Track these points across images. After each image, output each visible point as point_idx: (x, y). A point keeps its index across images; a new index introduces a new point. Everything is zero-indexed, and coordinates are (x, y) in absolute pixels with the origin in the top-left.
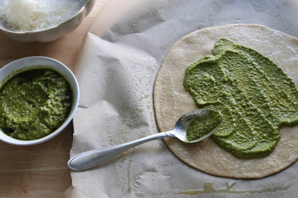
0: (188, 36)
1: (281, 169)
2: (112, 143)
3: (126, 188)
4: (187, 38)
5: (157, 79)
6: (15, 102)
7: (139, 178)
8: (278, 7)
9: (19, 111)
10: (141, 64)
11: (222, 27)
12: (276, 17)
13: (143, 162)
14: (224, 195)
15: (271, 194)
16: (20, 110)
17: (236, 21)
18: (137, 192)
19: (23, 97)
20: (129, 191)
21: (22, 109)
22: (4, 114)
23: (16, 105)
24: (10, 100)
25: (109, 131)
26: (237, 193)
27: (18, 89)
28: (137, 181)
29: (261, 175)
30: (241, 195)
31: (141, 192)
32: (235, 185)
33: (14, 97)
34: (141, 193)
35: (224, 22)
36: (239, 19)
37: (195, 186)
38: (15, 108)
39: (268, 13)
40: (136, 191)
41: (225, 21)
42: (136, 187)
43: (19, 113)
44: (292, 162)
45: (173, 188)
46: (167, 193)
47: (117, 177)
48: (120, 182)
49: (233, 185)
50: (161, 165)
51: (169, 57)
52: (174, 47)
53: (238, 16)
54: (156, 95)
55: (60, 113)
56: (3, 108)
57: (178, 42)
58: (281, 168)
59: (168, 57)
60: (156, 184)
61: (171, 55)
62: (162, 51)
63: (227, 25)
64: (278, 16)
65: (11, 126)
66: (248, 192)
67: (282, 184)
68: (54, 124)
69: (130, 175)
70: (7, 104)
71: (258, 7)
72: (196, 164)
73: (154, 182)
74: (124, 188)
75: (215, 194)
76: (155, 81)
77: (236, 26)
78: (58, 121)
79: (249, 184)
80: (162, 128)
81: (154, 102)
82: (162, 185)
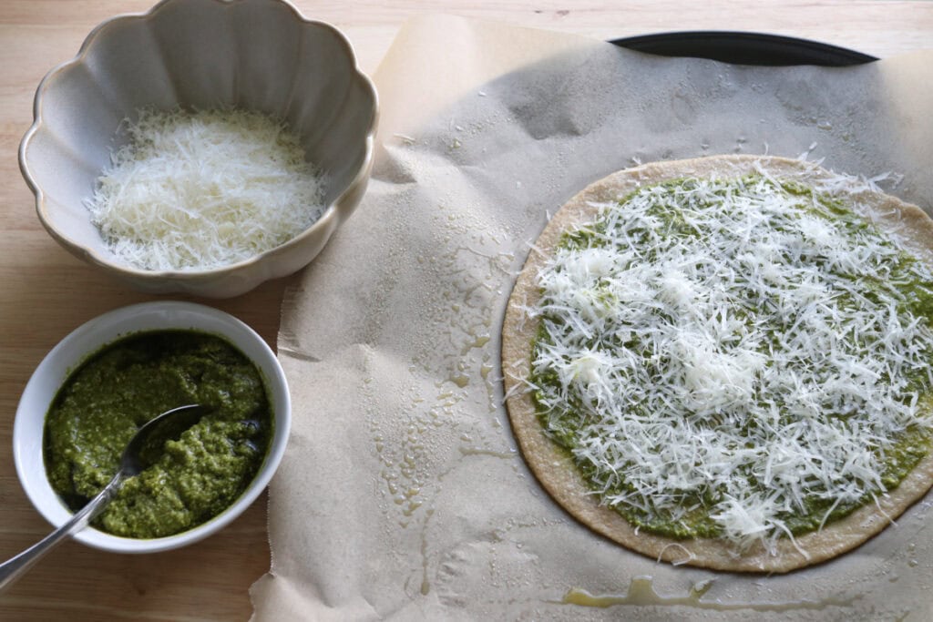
0: (602, 182)
1: (841, 551)
2: (382, 457)
3: (417, 582)
4: (601, 186)
5: (513, 294)
6: (102, 416)
7: (453, 557)
8: (852, 114)
9: (110, 445)
10: (471, 251)
11: (696, 160)
12: (846, 139)
13: (464, 516)
14: (682, 613)
15: (811, 615)
16: (114, 441)
17: (735, 147)
18: (446, 594)
19: (126, 404)
20: (424, 589)
21: (119, 439)
22: (68, 451)
23: (102, 426)
24: (90, 410)
25: (376, 425)
26: (718, 608)
27: (118, 380)
28: (446, 564)
29: (785, 563)
30: (727, 616)
31: (457, 592)
32: (712, 587)
33: (103, 402)
34: (456, 595)
35: (704, 148)
36: (744, 142)
37: (604, 584)
38: (100, 435)
39: (823, 128)
40: (443, 590)
41: (705, 146)
42: (444, 580)
43: (110, 449)
44: (872, 531)
45: (545, 588)
46: (528, 600)
47: (392, 553)
48: (399, 565)
49: (707, 587)
50: (513, 524)
51: (551, 237)
52: (563, 210)
53: (743, 134)
54: (509, 339)
55: (222, 468)
56: (69, 432)
57: (574, 198)
58: (841, 548)
59: (547, 237)
60: (498, 574)
61: (556, 231)
62: (529, 217)
63: (711, 158)
64: (850, 139)
65: (86, 490)
66: (747, 607)
67: (842, 590)
68: (203, 498)
69: (427, 549)
70: (81, 423)
71: (797, 109)
72: (608, 526)
73: (493, 567)
74: (411, 582)
75: (659, 611)
76: (509, 299)
77: (735, 162)
78: (216, 492)
79: (754, 587)
80: (521, 426)
81: (502, 359)
82: (514, 578)
